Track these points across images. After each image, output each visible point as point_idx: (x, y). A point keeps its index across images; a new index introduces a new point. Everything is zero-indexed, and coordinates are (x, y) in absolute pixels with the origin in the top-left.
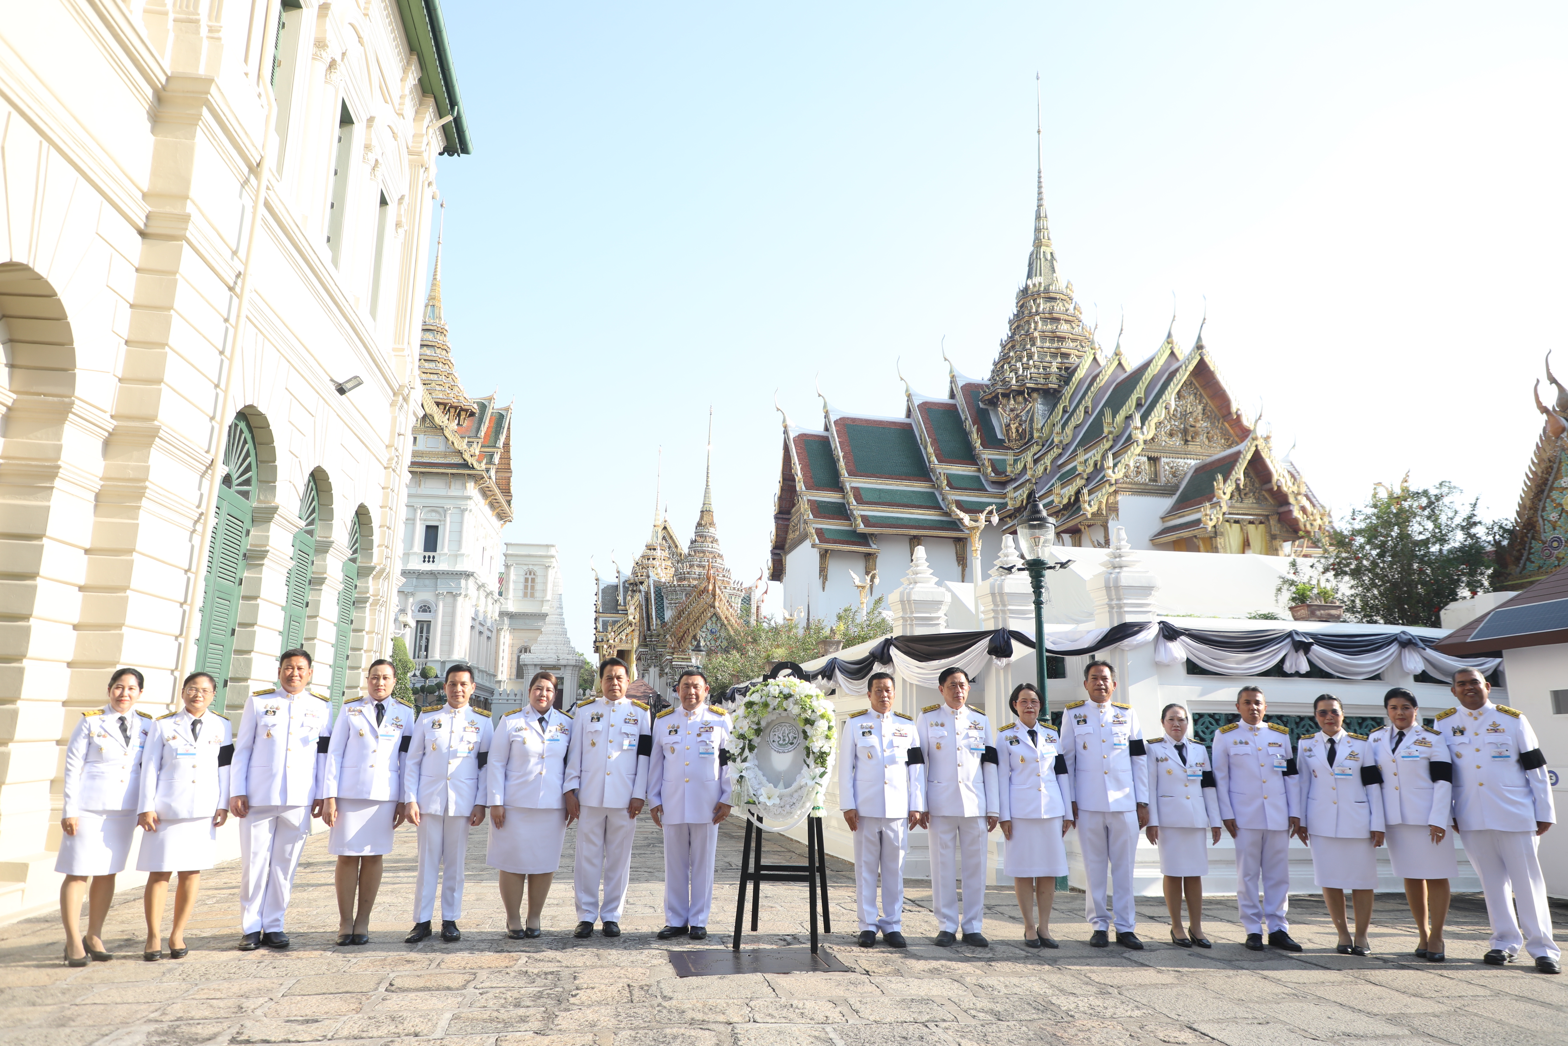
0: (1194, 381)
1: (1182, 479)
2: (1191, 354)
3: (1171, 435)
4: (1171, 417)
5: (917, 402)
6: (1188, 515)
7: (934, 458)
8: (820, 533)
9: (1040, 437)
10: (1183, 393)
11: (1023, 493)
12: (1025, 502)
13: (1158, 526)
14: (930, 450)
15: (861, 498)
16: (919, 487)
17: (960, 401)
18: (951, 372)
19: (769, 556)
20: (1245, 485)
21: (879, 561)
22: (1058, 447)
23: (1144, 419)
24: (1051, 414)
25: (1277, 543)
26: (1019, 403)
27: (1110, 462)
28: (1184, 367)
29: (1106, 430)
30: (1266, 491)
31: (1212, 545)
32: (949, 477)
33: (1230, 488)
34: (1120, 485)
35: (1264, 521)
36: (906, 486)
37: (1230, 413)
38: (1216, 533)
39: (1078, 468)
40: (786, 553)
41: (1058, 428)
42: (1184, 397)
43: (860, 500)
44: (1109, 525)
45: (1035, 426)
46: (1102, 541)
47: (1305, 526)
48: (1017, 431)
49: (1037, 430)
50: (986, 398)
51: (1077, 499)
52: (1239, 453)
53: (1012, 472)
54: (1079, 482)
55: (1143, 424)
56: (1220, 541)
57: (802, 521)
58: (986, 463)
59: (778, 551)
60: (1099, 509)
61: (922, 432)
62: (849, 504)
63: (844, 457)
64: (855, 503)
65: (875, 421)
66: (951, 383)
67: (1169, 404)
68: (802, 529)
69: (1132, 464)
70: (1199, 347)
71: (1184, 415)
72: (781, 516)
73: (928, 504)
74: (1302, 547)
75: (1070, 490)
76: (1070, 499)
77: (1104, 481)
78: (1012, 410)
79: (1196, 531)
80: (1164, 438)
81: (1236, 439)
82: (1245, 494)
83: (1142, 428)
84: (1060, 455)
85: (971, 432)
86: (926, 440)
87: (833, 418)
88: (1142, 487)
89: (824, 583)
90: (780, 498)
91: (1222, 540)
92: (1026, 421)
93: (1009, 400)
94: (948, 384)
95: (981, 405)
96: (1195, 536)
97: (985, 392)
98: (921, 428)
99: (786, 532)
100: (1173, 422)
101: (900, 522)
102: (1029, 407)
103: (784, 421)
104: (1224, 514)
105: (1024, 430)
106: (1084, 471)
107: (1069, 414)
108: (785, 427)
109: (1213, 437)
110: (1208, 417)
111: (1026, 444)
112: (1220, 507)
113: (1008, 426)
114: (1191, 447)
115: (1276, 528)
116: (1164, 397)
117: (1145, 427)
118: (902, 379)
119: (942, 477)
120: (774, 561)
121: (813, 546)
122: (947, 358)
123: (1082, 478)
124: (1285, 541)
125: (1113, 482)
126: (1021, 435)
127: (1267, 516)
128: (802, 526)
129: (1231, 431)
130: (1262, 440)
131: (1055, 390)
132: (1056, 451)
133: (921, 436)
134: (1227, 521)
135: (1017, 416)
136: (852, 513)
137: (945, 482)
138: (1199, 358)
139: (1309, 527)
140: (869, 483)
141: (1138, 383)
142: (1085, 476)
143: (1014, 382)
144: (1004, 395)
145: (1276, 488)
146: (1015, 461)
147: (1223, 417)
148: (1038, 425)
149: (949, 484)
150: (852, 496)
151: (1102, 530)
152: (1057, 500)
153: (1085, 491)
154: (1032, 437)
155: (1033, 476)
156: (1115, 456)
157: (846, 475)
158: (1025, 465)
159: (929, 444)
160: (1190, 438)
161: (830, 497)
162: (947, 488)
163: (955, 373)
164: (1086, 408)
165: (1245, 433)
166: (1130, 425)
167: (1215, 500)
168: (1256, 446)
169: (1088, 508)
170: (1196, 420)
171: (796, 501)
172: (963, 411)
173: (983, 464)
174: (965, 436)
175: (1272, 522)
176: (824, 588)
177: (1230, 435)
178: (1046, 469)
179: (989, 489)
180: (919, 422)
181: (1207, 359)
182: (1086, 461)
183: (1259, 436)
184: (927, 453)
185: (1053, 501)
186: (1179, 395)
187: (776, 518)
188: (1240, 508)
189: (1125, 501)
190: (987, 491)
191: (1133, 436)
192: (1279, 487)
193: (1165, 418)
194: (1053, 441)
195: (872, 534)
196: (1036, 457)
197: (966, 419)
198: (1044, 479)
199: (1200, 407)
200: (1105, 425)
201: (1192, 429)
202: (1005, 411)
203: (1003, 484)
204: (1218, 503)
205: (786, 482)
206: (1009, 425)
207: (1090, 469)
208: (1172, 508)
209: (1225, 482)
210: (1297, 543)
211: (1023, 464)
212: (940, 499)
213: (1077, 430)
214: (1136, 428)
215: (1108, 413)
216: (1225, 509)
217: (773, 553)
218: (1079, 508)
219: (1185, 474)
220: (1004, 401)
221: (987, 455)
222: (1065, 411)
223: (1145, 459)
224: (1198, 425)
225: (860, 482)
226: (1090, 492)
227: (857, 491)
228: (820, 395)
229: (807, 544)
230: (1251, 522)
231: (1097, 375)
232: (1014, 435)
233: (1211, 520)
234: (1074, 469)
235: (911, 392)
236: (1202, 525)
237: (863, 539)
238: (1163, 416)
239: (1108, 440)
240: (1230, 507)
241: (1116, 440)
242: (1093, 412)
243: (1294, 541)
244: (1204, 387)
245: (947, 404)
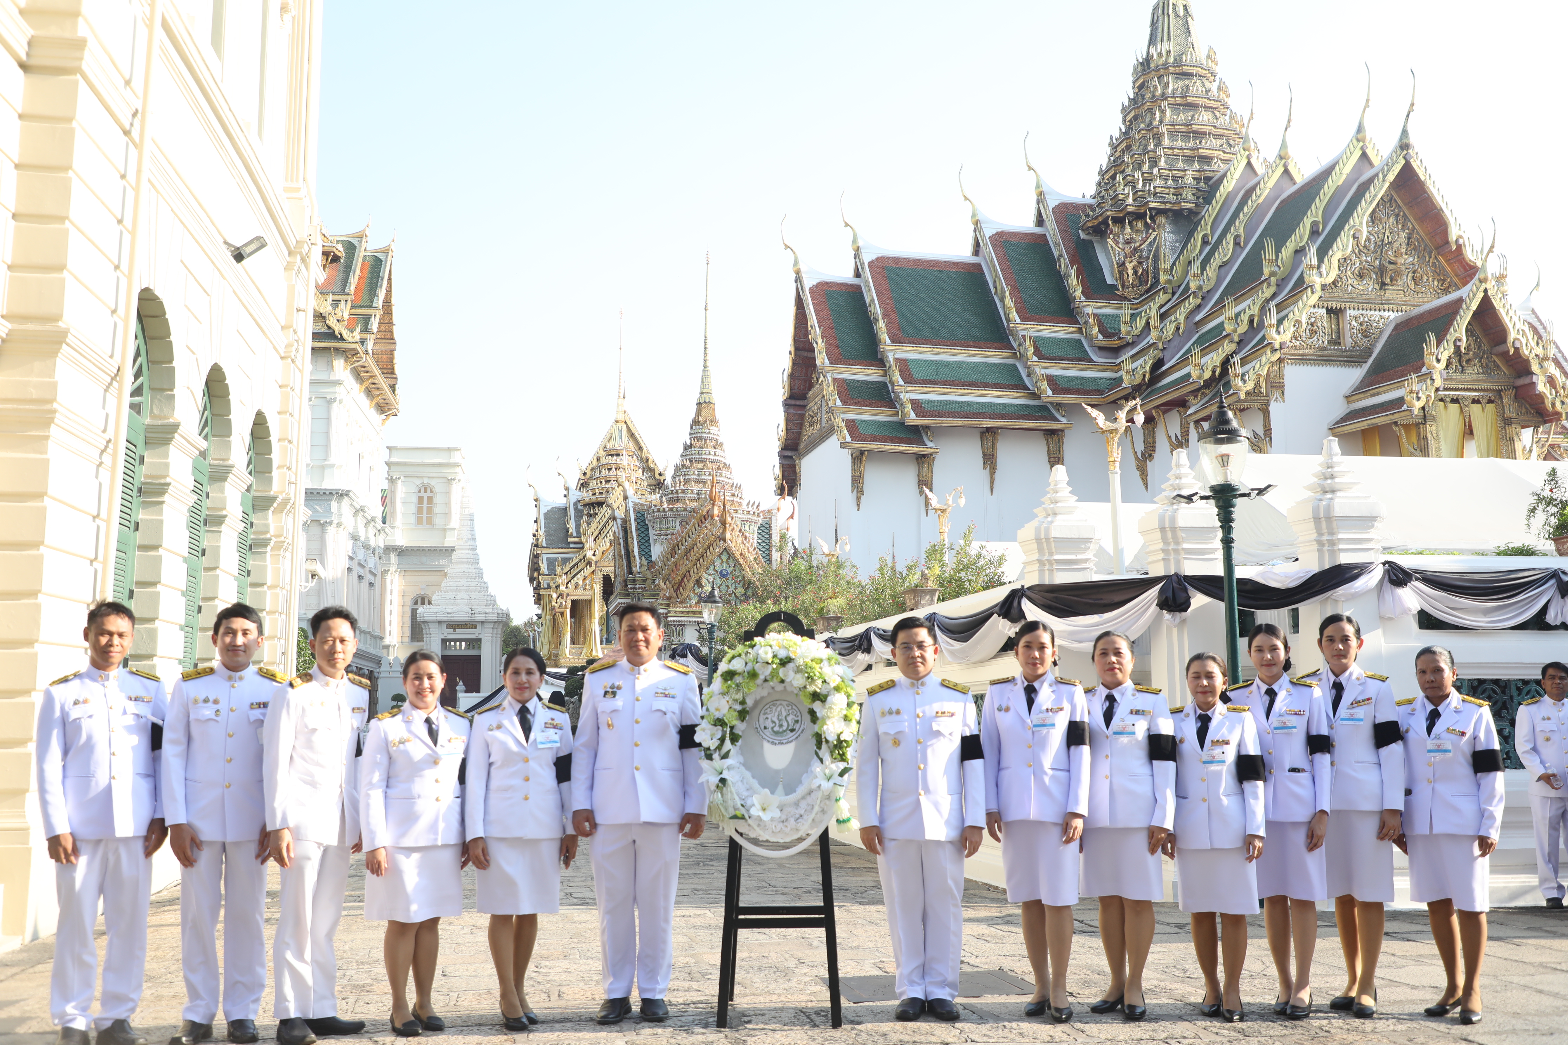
0: (1396, 197)
1: (1376, 340)
2: (1391, 157)
3: (1361, 276)
4: (1360, 250)
5: (988, 232)
6: (1385, 392)
7: (1014, 315)
8: (852, 426)
9: (1169, 281)
10: (1379, 214)
11: (1145, 364)
12: (1147, 376)
13: (1340, 409)
14: (1009, 302)
15: (911, 375)
16: (994, 357)
17: (1051, 229)
18: (1038, 186)
19: (776, 460)
20: (1468, 348)
21: (938, 466)
22: (1195, 297)
23: (1323, 252)
24: (1185, 246)
25: (1512, 430)
26: (1137, 231)
27: (1273, 318)
28: (1381, 176)
29: (1266, 271)
30: (1497, 355)
31: (1419, 435)
32: (1038, 344)
33: (1446, 352)
34: (1287, 351)
35: (1494, 398)
36: (975, 355)
37: (1447, 242)
38: (1425, 416)
39: (1226, 326)
40: (801, 456)
41: (1195, 268)
42: (1380, 220)
43: (909, 379)
44: (1271, 408)
45: (1162, 265)
46: (1261, 432)
47: (1553, 405)
48: (1135, 272)
49: (1165, 271)
50: (1090, 224)
51: (1225, 371)
52: (1460, 300)
53: (1129, 333)
54: (1228, 347)
55: (1321, 261)
56: (1430, 429)
57: (824, 409)
58: (1091, 321)
59: (788, 453)
60: (1257, 385)
61: (997, 276)
62: (893, 384)
63: (884, 316)
64: (901, 382)
65: (928, 262)
66: (1038, 203)
67: (1359, 231)
68: (824, 421)
69: (1304, 320)
70: (1404, 146)
71: (1381, 246)
72: (792, 402)
73: (1007, 382)
74: (1549, 435)
75: (1214, 359)
76: (1214, 372)
77: (1263, 345)
78: (1128, 242)
79: (1396, 416)
80: (1350, 281)
81: (1455, 280)
82: (1468, 361)
83: (1319, 267)
84: (1199, 307)
85: (1068, 275)
86: (1002, 288)
87: (867, 258)
88: (1320, 353)
89: (859, 499)
90: (792, 376)
91: (1434, 427)
92: (1148, 258)
93: (1123, 227)
94: (1034, 205)
95: (1082, 235)
96: (1396, 423)
97: (1087, 215)
98: (996, 271)
99: (801, 426)
100: (1364, 258)
101: (967, 409)
102: (1152, 237)
103: (796, 263)
104: (1437, 390)
105: (1146, 271)
106: (1235, 331)
107: (1212, 247)
108: (798, 272)
109: (1421, 277)
110: (1415, 249)
111: (1148, 291)
112: (1433, 380)
113: (1122, 265)
114: (1389, 294)
115: (1511, 411)
116: (1351, 221)
117: (1323, 266)
118: (966, 198)
119: (1028, 342)
120: (783, 467)
121: (843, 445)
122: (1032, 166)
123: (1232, 341)
124: (1523, 427)
125: (1277, 346)
126: (1141, 279)
127: (1499, 391)
128: (825, 416)
129: (1448, 269)
130: (1493, 282)
131: (1190, 211)
132: (1193, 302)
133: (995, 282)
134: (1441, 400)
135: (1136, 250)
136: (898, 398)
137: (1031, 350)
138: (1403, 162)
139: (1558, 405)
140: (920, 352)
141: (1314, 200)
142: (1236, 339)
143: (1130, 200)
144: (1116, 220)
145: (1512, 352)
146: (1133, 317)
147: (1436, 248)
148: (1165, 262)
149: (1038, 353)
150: (897, 373)
151: (1261, 414)
152: (1195, 374)
153: (1237, 359)
154: (1157, 281)
155: (1159, 338)
156: (1279, 307)
157: (888, 342)
158: (1148, 323)
159: (1007, 294)
160: (1388, 281)
161: (866, 374)
162: (1035, 358)
163: (1044, 189)
164: (1237, 237)
165: (1468, 272)
166: (1302, 261)
167: (1424, 370)
168: (1486, 291)
169: (1240, 384)
170: (1397, 254)
171: (814, 381)
172: (1056, 244)
173: (1086, 322)
174: (1058, 281)
175: (1506, 400)
176: (858, 506)
177: (1446, 275)
178: (1178, 329)
179: (1095, 358)
180: (992, 262)
181: (1415, 164)
182: (1238, 315)
183: (1490, 277)
184: (1004, 307)
185: (1189, 375)
186: (1373, 218)
187: (786, 405)
188: (1460, 380)
189: (1293, 374)
190: (1091, 360)
191: (1307, 279)
192: (1517, 349)
193: (1353, 251)
194: (1188, 287)
195: (928, 427)
196: (1162, 310)
197: (1061, 256)
198: (1175, 343)
199: (1403, 235)
200: (1265, 263)
201: (1392, 267)
202: (1117, 243)
203: (1115, 351)
204: (1429, 376)
205: (799, 353)
206: (1124, 264)
207: (1243, 328)
208: (1362, 381)
209: (1439, 343)
210: (1541, 430)
211: (1144, 322)
212: (1024, 373)
213: (1223, 270)
214: (1311, 267)
215: (1270, 246)
216: (1438, 383)
217: (782, 457)
218: (1228, 385)
219: (1381, 333)
220: (1116, 229)
221: (1092, 308)
222: (1205, 242)
223: (1324, 311)
224: (1400, 261)
225: (907, 351)
226: (1244, 362)
227: (903, 364)
228: (847, 225)
229: (833, 442)
230: (1475, 401)
231: (1253, 189)
232: (1131, 279)
233: (1418, 399)
234: (1220, 327)
235: (980, 217)
236: (1405, 407)
237: (915, 434)
238: (1350, 249)
239: (1269, 286)
240: (1445, 380)
241: (1280, 286)
242: (1246, 244)
243: (1536, 427)
244: (1410, 205)
245: (1032, 235)
